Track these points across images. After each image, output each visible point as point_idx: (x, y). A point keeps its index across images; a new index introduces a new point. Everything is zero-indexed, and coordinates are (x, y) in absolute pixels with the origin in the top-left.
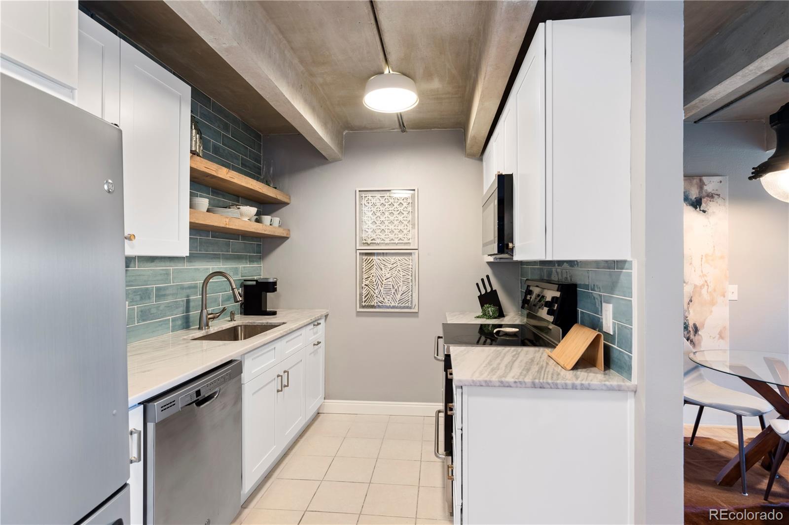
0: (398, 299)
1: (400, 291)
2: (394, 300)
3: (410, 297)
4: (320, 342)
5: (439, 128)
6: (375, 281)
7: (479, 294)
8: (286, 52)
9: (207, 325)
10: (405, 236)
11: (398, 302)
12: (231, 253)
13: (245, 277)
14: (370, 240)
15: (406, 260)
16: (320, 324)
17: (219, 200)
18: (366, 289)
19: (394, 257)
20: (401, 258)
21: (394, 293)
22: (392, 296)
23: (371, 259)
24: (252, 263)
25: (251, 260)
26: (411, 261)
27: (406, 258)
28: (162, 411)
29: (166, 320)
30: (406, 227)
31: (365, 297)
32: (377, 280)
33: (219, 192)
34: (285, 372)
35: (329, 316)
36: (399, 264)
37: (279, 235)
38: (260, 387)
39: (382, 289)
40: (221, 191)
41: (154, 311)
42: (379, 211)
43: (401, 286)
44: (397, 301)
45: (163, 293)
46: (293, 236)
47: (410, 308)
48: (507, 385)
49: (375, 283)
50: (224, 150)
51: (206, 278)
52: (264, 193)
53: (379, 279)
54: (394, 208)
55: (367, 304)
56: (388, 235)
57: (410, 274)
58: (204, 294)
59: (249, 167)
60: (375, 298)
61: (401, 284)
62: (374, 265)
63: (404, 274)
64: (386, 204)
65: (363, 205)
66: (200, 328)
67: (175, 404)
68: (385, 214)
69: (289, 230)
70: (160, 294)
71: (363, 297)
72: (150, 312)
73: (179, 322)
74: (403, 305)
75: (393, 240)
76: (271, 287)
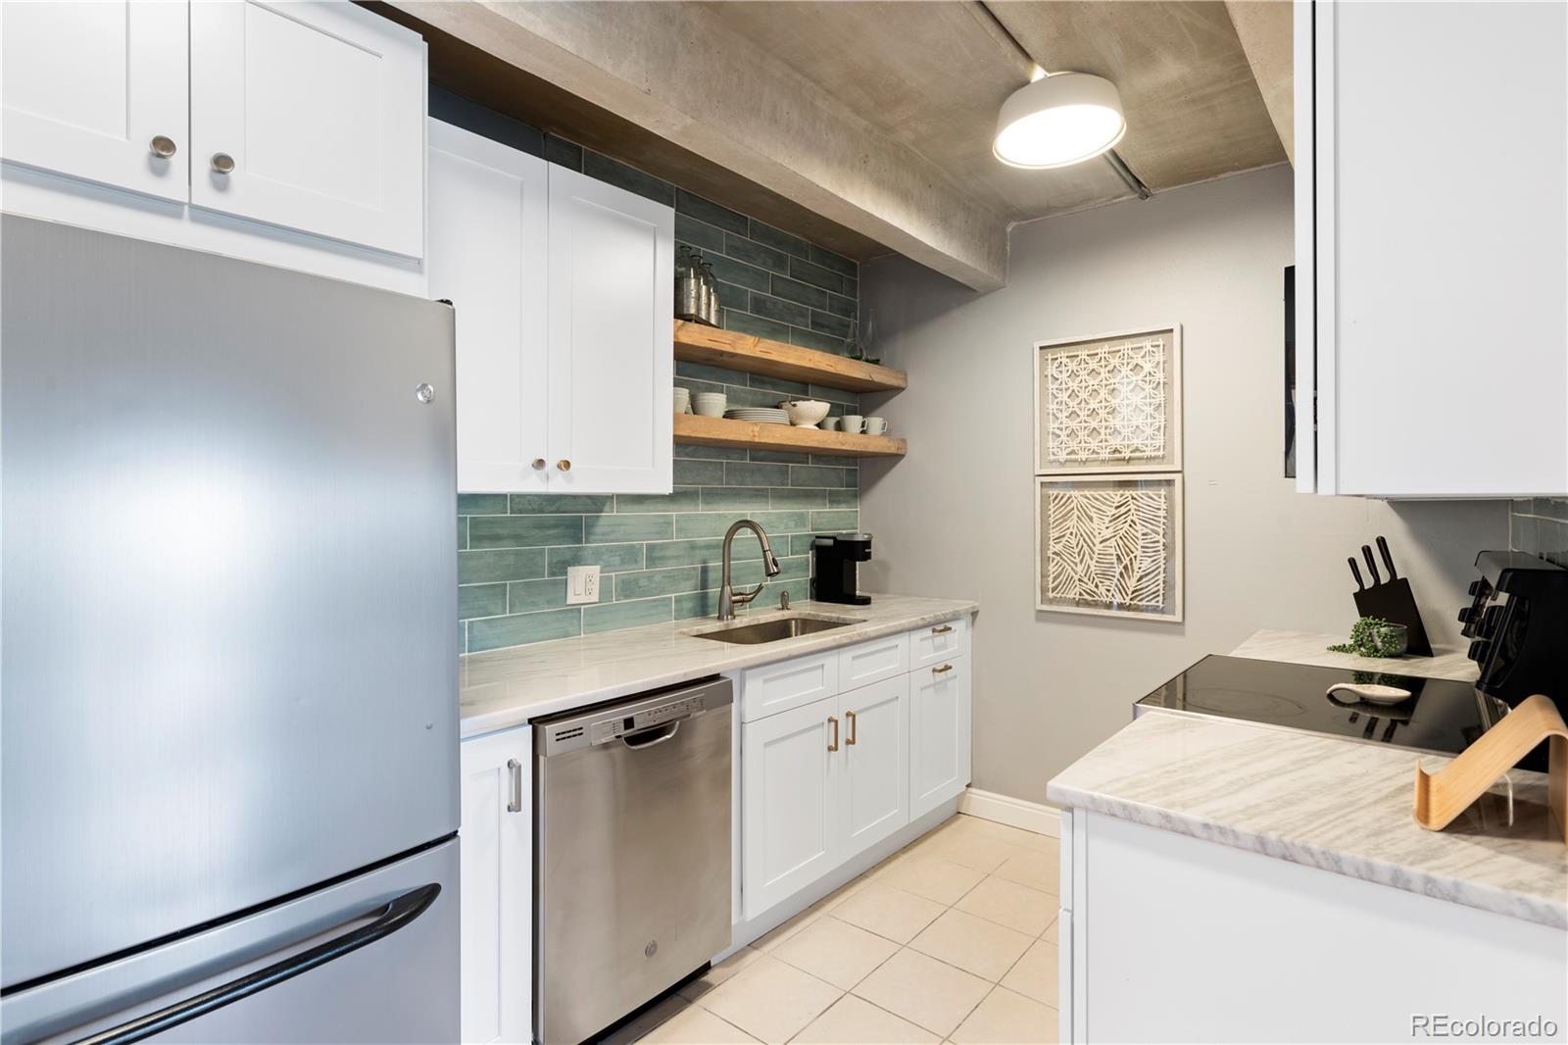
0: (1132, 589)
1: (1136, 569)
2: (1122, 590)
3: (1162, 585)
4: (950, 668)
5: (1239, 169)
6: (1077, 546)
7: (1357, 588)
8: (819, 102)
9: (731, 613)
10: (1149, 442)
11: (1130, 596)
12: (790, 487)
13: (822, 530)
14: (1065, 453)
15: (1152, 498)
16: (950, 629)
17: (764, 394)
18: (1055, 562)
19: (1121, 492)
20: (1139, 492)
21: (1121, 574)
22: (1115, 580)
23: (1068, 495)
24: (835, 505)
25: (834, 498)
26: (1163, 500)
27: (1151, 493)
28: (558, 740)
29: (664, 599)
30: (1149, 421)
31: (1055, 579)
32: (1082, 542)
33: (765, 379)
34: (848, 715)
35: (979, 615)
36: (1132, 507)
37: (877, 450)
38: (784, 735)
39: (1093, 564)
40: (767, 376)
41: (643, 582)
42: (1086, 387)
43: (1138, 558)
44: (1129, 593)
45: (657, 554)
46: (914, 453)
47: (1162, 611)
48: (1182, 828)
49: (1077, 551)
50: (775, 303)
51: (729, 532)
52: (841, 373)
53: (1084, 540)
54: (1119, 378)
55: (1059, 596)
56: (1106, 441)
57: (1161, 532)
58: (726, 559)
59: (829, 327)
60: (1077, 582)
61: (1138, 553)
62: (1073, 509)
63: (1145, 530)
64: (1102, 370)
65: (1050, 377)
66: (720, 618)
67: (581, 734)
68: (1099, 393)
69: (904, 441)
70: (654, 556)
71: (1051, 579)
72: (637, 583)
73: (688, 605)
74: (1144, 603)
75: (1120, 452)
76: (858, 550)
